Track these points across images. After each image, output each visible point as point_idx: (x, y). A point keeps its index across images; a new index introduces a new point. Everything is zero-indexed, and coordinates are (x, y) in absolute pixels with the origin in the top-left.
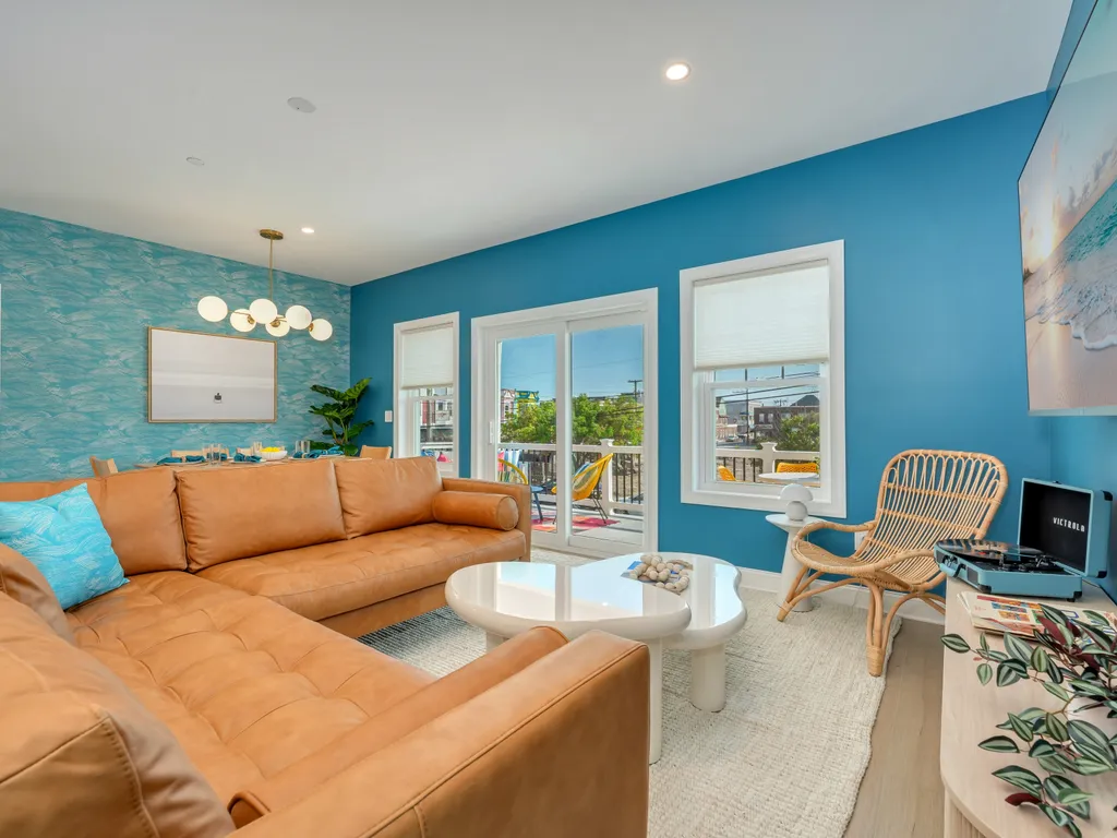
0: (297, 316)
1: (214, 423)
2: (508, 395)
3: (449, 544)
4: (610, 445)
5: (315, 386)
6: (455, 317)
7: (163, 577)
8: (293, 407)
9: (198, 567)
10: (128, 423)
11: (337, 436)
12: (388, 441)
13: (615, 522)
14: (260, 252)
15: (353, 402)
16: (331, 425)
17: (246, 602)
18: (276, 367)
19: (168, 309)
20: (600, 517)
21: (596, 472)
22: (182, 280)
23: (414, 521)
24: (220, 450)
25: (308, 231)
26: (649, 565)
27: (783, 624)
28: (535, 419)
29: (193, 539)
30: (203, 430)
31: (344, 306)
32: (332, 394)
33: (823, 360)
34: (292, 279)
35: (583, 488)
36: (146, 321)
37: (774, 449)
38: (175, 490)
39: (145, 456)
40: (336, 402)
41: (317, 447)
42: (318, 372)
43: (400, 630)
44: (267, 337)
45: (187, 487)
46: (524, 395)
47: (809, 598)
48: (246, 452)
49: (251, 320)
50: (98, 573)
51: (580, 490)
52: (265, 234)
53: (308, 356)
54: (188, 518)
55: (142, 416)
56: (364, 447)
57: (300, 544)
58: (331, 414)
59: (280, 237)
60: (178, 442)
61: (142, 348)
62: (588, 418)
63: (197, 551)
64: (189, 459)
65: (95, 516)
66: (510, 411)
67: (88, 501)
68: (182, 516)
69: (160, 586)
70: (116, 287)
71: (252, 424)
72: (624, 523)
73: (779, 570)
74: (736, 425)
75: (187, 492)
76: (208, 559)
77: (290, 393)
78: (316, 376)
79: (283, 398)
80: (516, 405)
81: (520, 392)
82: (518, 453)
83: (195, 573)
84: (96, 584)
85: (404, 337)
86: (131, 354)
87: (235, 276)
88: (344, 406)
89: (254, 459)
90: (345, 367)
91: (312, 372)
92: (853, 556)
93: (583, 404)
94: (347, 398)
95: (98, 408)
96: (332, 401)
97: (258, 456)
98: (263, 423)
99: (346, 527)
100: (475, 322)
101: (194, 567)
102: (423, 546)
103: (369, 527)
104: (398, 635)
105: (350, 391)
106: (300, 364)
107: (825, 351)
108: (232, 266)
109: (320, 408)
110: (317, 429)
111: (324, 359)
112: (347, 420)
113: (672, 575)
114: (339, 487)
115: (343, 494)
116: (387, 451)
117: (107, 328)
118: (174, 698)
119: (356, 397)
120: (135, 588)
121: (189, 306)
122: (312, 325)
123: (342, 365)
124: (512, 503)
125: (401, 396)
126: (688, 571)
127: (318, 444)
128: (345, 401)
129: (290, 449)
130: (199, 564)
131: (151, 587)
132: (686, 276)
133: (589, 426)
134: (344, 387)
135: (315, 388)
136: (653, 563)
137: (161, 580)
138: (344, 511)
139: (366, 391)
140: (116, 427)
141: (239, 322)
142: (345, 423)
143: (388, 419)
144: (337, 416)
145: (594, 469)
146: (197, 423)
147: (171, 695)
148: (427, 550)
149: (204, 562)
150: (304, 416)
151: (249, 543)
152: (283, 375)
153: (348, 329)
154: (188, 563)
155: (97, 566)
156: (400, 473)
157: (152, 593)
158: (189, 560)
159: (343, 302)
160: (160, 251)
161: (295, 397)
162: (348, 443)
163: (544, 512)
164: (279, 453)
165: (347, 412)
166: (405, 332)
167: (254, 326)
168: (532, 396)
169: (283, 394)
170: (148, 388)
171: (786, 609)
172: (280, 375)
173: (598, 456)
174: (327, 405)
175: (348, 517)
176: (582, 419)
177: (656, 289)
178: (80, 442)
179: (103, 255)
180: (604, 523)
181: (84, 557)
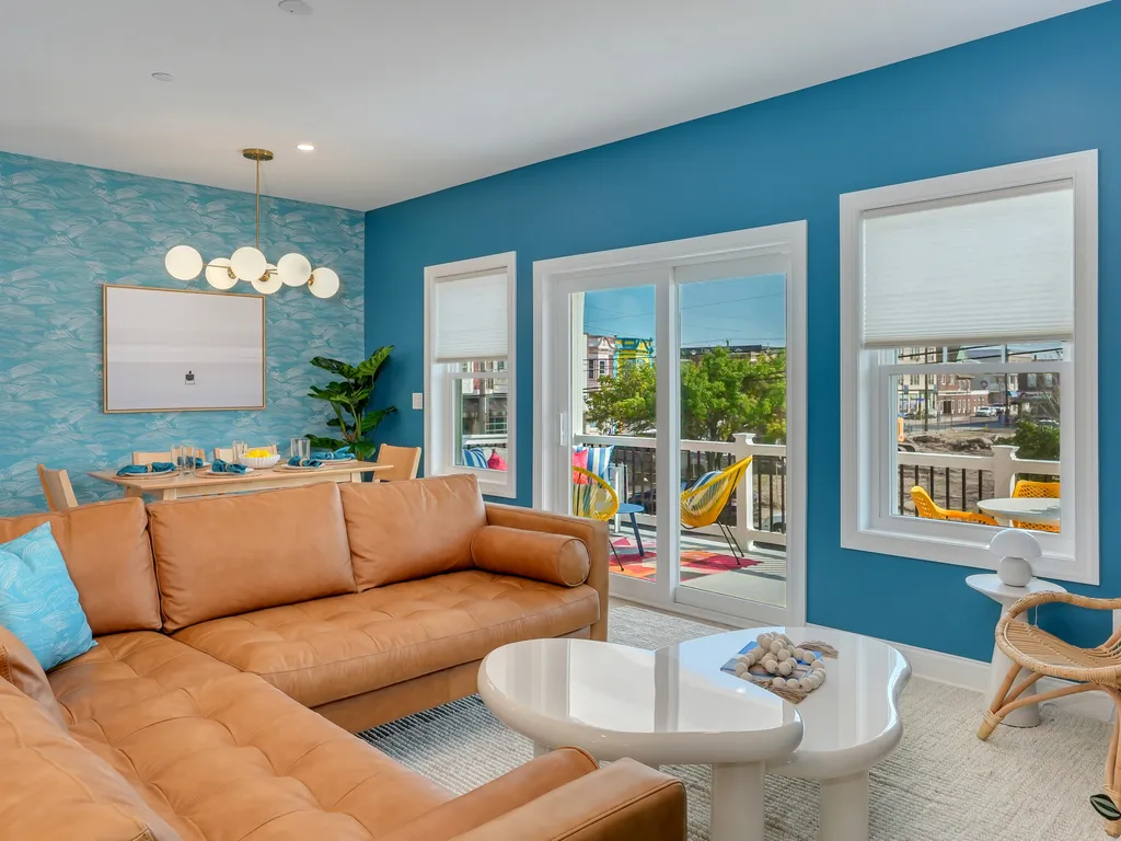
0: (292, 268)
1: (185, 412)
2: (603, 345)
3: (491, 605)
4: (749, 442)
5: (316, 359)
6: (509, 259)
7: (135, 639)
8: (287, 387)
9: (174, 627)
10: (80, 413)
11: (348, 428)
12: (417, 439)
13: (755, 563)
14: (243, 175)
15: (368, 380)
16: (338, 412)
17: (235, 679)
18: (265, 332)
19: (127, 259)
20: (731, 554)
21: (726, 487)
22: (144, 218)
23: (447, 567)
24: (194, 453)
25: (306, 148)
26: (768, 650)
27: (986, 745)
28: (645, 385)
29: (168, 591)
30: (171, 423)
31: (355, 240)
32: (338, 368)
33: (1064, 337)
34: (286, 206)
35: (705, 509)
36: (99, 276)
37: (1013, 456)
38: (147, 528)
39: (100, 458)
40: (346, 380)
41: (321, 445)
42: (321, 336)
43: (426, 719)
44: (253, 293)
45: (161, 523)
46: (630, 345)
47: (1034, 706)
48: (226, 456)
49: (231, 274)
50: (66, 635)
51: (700, 511)
52: (249, 154)
53: (308, 315)
54: (162, 564)
55: (96, 405)
56: (384, 446)
57: (297, 599)
58: (338, 398)
59: (269, 157)
60: (142, 438)
61: (95, 314)
62: (729, 384)
63: (172, 605)
64: (157, 468)
65: (59, 565)
66: (607, 373)
67: (53, 545)
68: (156, 563)
69: (132, 653)
70: (64, 233)
71: (233, 413)
72: (769, 565)
73: (988, 658)
74: (986, 392)
75: (161, 531)
76: (185, 616)
77: (284, 368)
78: (318, 342)
79: (275, 375)
80: (617, 364)
81: (624, 340)
82: (608, 451)
83: (171, 634)
84: (64, 649)
85: (437, 285)
86: (82, 322)
87: (211, 207)
88: (357, 386)
89: (238, 468)
90: (357, 328)
91: (312, 337)
92: (1103, 648)
93: (721, 361)
94: (360, 375)
95: (43, 395)
96: (341, 379)
97: (243, 464)
98: (249, 410)
99: (355, 575)
100: (538, 266)
101: (170, 626)
102: (454, 607)
103: (385, 575)
104: (422, 726)
105: (364, 365)
106: (297, 326)
107: (1067, 323)
108: (207, 194)
109: (323, 388)
110: (320, 418)
111: (328, 318)
112: (361, 406)
113: (800, 667)
114: (346, 521)
115: (351, 530)
116: (413, 455)
117: (53, 287)
118: (160, 798)
119: (372, 373)
120: (105, 652)
121: (153, 253)
122: (312, 278)
123: (353, 327)
124: (580, 549)
125: (435, 373)
126: (827, 660)
127: (320, 440)
128: (357, 379)
129: (283, 449)
130: (176, 623)
131: (122, 652)
132: (849, 202)
133: (731, 397)
134: (356, 359)
135: (317, 361)
136: (773, 647)
137: (134, 643)
138: (353, 554)
139: (385, 365)
140: (65, 420)
141: (217, 277)
142: (358, 411)
143: (416, 405)
144: (347, 401)
145: (721, 482)
146: (165, 413)
147: (157, 794)
148: (459, 614)
149: (181, 620)
150: (302, 399)
151: (235, 598)
152: (272, 343)
153: (362, 275)
154: (163, 622)
155: (65, 626)
156: (428, 499)
157: (124, 660)
158: (164, 618)
159: (355, 235)
160: (116, 180)
161: (291, 373)
162: (361, 438)
163: (646, 542)
164: (271, 457)
165: (360, 395)
166: (441, 278)
167: (235, 281)
168: (641, 347)
169: (274, 368)
170: (102, 367)
171: (991, 723)
172: (271, 343)
173: (731, 459)
174: (333, 384)
175: (358, 561)
176: (720, 386)
177: (804, 223)
178: (22, 441)
179: (48, 191)
180: (735, 564)
181: (51, 617)
